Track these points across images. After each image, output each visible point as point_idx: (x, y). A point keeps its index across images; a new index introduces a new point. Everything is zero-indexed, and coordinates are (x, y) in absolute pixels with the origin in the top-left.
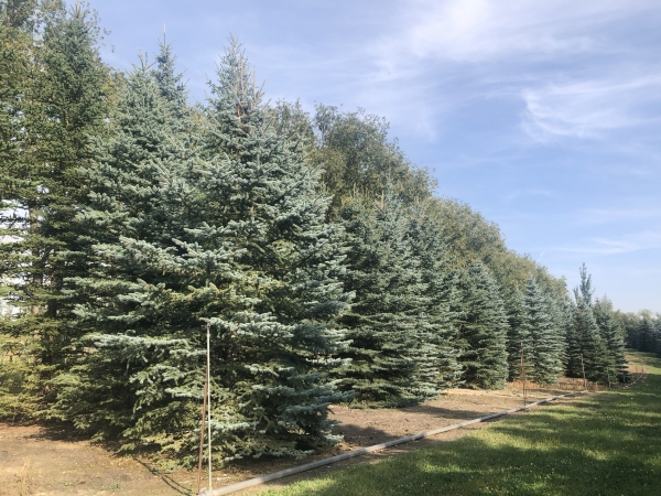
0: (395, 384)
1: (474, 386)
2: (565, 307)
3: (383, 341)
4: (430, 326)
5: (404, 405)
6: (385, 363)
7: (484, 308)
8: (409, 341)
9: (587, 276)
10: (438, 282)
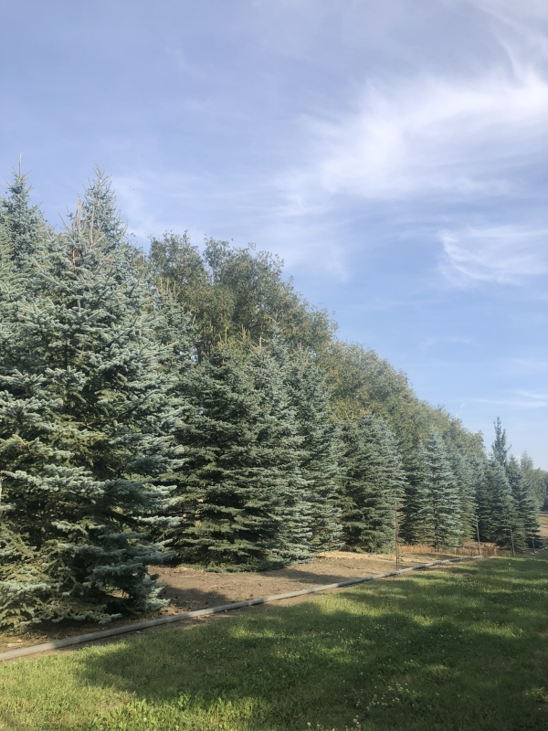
0: (257, 545)
1: (358, 549)
2: (477, 465)
3: (249, 498)
4: (305, 483)
5: (266, 568)
6: (247, 522)
7: (371, 464)
8: (275, 498)
9: (502, 431)
10: (318, 434)
